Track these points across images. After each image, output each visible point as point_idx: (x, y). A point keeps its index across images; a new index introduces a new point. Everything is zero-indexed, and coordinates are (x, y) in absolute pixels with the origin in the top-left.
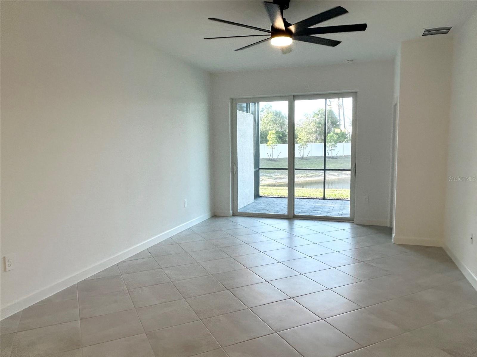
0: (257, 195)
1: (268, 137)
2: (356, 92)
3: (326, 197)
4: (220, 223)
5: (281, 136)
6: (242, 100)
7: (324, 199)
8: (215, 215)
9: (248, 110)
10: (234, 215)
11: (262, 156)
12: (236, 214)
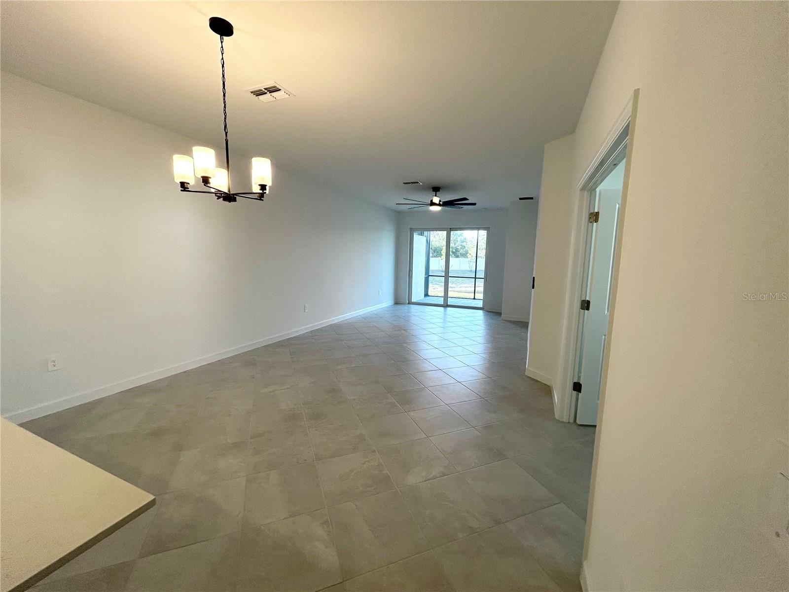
0: (426, 295)
1: (442, 252)
2: (489, 228)
3: (476, 298)
4: (399, 307)
5: (454, 251)
6: (417, 229)
7: (474, 299)
8: (397, 302)
9: (422, 234)
10: (408, 304)
11: (431, 268)
12: (410, 303)
